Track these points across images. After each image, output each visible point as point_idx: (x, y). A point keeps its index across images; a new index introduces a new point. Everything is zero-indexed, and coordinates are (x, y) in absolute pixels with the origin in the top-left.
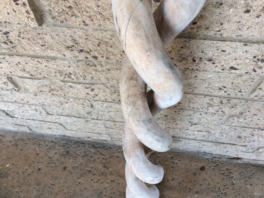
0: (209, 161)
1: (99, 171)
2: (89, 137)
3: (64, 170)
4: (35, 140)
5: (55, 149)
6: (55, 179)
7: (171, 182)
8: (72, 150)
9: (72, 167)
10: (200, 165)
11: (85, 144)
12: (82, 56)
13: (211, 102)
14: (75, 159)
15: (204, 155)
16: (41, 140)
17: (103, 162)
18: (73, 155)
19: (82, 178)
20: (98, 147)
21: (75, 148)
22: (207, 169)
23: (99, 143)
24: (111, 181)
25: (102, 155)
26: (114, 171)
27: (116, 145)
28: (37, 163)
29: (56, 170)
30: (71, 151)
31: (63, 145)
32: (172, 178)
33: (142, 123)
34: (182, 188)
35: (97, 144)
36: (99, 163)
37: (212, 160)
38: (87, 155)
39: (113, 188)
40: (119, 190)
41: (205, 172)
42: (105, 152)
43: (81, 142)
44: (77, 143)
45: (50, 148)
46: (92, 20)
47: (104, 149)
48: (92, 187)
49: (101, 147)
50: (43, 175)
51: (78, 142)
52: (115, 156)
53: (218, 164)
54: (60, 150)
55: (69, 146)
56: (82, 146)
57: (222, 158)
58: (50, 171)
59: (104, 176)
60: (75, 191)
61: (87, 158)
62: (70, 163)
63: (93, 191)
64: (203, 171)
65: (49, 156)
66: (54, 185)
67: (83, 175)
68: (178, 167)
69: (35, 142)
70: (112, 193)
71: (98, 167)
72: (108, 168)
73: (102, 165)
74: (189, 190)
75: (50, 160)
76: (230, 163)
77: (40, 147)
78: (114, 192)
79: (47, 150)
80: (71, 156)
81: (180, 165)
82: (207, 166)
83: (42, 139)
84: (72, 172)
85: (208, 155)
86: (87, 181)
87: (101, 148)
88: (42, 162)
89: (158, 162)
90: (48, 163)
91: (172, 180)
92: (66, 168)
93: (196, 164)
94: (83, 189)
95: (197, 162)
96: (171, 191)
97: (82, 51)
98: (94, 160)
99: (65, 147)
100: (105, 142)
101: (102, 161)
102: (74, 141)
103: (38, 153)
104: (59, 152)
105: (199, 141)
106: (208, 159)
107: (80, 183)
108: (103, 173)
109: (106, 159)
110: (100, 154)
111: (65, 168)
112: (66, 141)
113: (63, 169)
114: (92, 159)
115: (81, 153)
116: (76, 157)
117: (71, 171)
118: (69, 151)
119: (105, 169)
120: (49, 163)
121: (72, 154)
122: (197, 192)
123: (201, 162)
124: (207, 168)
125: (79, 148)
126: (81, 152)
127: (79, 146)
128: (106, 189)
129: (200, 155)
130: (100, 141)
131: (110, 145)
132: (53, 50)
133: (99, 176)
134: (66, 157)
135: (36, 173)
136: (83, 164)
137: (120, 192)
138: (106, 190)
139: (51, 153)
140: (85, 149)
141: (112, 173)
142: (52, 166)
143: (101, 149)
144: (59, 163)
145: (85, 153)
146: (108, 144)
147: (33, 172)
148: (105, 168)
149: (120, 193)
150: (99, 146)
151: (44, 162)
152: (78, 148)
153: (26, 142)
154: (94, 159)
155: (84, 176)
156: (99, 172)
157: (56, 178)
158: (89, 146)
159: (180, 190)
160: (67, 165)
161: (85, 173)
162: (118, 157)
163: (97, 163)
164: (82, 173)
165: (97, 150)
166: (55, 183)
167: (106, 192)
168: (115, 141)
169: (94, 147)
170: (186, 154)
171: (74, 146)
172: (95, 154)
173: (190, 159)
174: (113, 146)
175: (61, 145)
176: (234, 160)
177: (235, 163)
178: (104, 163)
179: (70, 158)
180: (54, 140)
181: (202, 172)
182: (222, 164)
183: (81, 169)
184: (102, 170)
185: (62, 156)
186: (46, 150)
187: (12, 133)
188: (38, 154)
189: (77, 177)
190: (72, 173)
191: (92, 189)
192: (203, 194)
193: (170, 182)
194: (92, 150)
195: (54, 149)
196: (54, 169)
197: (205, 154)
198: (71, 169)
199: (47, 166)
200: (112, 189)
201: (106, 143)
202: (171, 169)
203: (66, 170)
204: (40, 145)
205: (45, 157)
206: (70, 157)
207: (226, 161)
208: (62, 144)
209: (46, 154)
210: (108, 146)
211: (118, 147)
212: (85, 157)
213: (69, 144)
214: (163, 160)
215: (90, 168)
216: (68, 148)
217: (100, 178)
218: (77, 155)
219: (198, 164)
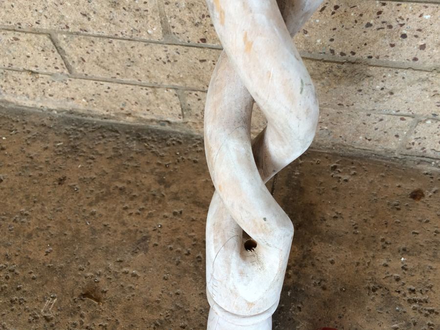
0: (432, 178)
1: (145, 191)
2: (129, 114)
3: (59, 184)
4: (3, 121)
5: (45, 140)
6: (32, 203)
7: (332, 224)
8: (87, 143)
9: (80, 179)
10: (411, 186)
11: (120, 132)
14: (90, 163)
15: (418, 164)
16: (17, 121)
17: (157, 170)
18: (86, 154)
19: (101, 203)
20: (149, 140)
21: (94, 139)
22: (430, 196)
24: (175, 214)
25: (157, 156)
26: (182, 192)
27: (192, 136)
29: (39, 183)
30: (82, 146)
31: (65, 133)
32: (335, 215)
34: (363, 239)
35: (148, 134)
36: (147, 173)
38: (121, 155)
39: (178, 229)
40: (193, 234)
41: (423, 202)
42: (165, 152)
43: (110, 128)
44: (100, 130)
45: (34, 138)
47: (163, 144)
48: (124, 224)
49: (156, 140)
50: (5, 193)
51: (102, 127)
52: (189, 159)
54: (56, 142)
55: (80, 135)
56: (111, 137)
58: (22, 186)
59: (156, 202)
60: (78, 231)
61: (118, 162)
62: (75, 170)
63: (123, 234)
64: (419, 199)
65: (29, 154)
66: (26, 215)
67: (105, 198)
68: (351, 189)
69: (3, 125)
70: (173, 241)
71: (143, 181)
72: (167, 185)
73: (153, 177)
74: (381, 244)
75: (28, 163)
77: (11, 135)
78: (179, 239)
79: (26, 140)
80: (80, 156)
81: (355, 185)
82: (430, 191)
83: (19, 120)
84: (78, 189)
85: (430, 163)
86: (114, 210)
87: (156, 143)
88: (9, 166)
89: (296, 175)
90: (23, 167)
91: (335, 217)
92: (65, 181)
93: (397, 185)
94: (98, 228)
95: (401, 179)
96: (331, 243)
98: (136, 167)
99: (71, 136)
100: (167, 128)
101: (155, 168)
102: (93, 125)
103: (4, 146)
104: (54, 146)
106: (431, 174)
107: (93, 214)
108: (154, 195)
109: (166, 165)
110: (151, 154)
111: (61, 181)
112: (73, 124)
113: (56, 183)
114: (133, 164)
115: (106, 150)
116: (93, 159)
117: (77, 186)
118: (78, 145)
119: (162, 187)
120: (26, 168)
121: (84, 152)
122: (404, 250)
123: (413, 181)
124: (428, 193)
125: (104, 140)
126: (106, 148)
127: (104, 137)
128: (159, 232)
129: (410, 164)
130: (154, 126)
131: (180, 136)
133: (143, 202)
134: (68, 157)
136: (107, 173)
137: (195, 240)
138: (159, 234)
139: (35, 149)
140: (118, 143)
141: (179, 195)
142: (31, 174)
143: (156, 145)
144: (49, 168)
145: (117, 152)
146: (174, 133)
148: (161, 185)
149: (195, 243)
150: (152, 138)
151: (15, 165)
152: (100, 139)
154: (136, 165)
155: (106, 200)
156: (144, 193)
157: (35, 200)
158: (128, 136)
159: (357, 243)
160: (68, 175)
161: (110, 193)
162: (195, 162)
163: (142, 173)
164: (102, 193)
165: (146, 146)
166: (32, 211)
167: (159, 237)
168: (191, 124)
169: (140, 139)
170: (371, 161)
171: (90, 135)
172: (139, 154)
173: (382, 172)
174: (187, 138)
175: (60, 134)
178: (160, 174)
179: (78, 160)
180: (46, 122)
181: (417, 202)
183: (101, 183)
184: (152, 189)
185: (60, 155)
186: (24, 141)
188: (3, 149)
189: (90, 200)
190: (79, 191)
191: (121, 229)
192: (422, 255)
193: (328, 222)
194: (134, 145)
195: (42, 141)
196: (36, 181)
197: (421, 161)
198: (76, 183)
199: (20, 175)
200: (176, 231)
202: (333, 193)
203: (63, 186)
204: (12, 131)
205: (19, 156)
206: (78, 158)
208: (64, 131)
209: (23, 148)
210: (175, 138)
211: (199, 142)
212: (116, 158)
213: (81, 131)
214: (311, 171)
215: (124, 182)
216: (78, 138)
217: (146, 205)
218: (98, 154)
219: (403, 185)
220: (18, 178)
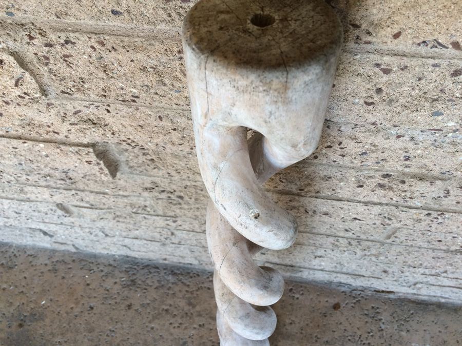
0: (346, 294)
1: (181, 311)
2: (165, 259)
3: (129, 309)
4: (83, 263)
6: (115, 323)
8: (140, 278)
9: (141, 305)
10: (333, 301)
11: (160, 268)
12: (164, 195)
13: (336, 243)
14: (145, 293)
15: (338, 286)
16: (93, 263)
17: (187, 296)
18: (141, 286)
19: (156, 321)
20: (179, 274)
21: (144, 274)
22: (344, 307)
23: (180, 268)
24: (200, 325)
25: (185, 285)
27: (206, 271)
28: (88, 299)
29: (116, 308)
30: (138, 280)
31: (125, 271)
32: (290, 321)
33: (239, 320)
34: (305, 336)
35: (178, 269)
36: (180, 298)
37: (350, 294)
38: (163, 286)
39: (203, 336)
40: (211, 338)
41: (339, 311)
42: (190, 282)
43: (154, 266)
44: (147, 268)
45: (106, 275)
46: (179, 173)
47: (188, 276)
48: (172, 334)
49: (183, 273)
50: (97, 317)
51: (148, 266)
52: (205, 287)
53: (359, 300)
54: (121, 278)
55: (135, 272)
56: (155, 272)
57: (365, 291)
58: (107, 311)
59: (188, 318)
60: (146, 341)
61: (162, 291)
62: (137, 298)
63: (172, 341)
64: (337, 310)
65: (106, 288)
66: (113, 331)
67: (158, 317)
68: (300, 304)
69: (84, 266)
70: (201, 344)
71: (179, 303)
72: (194, 306)
73: (185, 301)
74: (315, 339)
75: (106, 294)
76: (377, 299)
77: (91, 273)
78: (204, 343)
79: (102, 277)
80: (138, 287)
81: (303, 302)
82: (344, 303)
83: (93, 261)
84: (140, 312)
85: (344, 286)
86: (164, 325)
88: (95, 297)
90: (104, 297)
91: (291, 323)
92: (132, 307)
93: (326, 300)
94: (157, 337)
95: (328, 296)
96: (288, 340)
97: (163, 191)
98: (174, 294)
99: (130, 273)
100: (189, 266)
101: (185, 295)
102: (142, 264)
103: (88, 282)
104: (120, 281)
105: (329, 273)
106: (345, 292)
107: (152, 328)
108: (187, 313)
109: (191, 292)
110: (182, 284)
111: (129, 306)
112: (130, 264)
113: (127, 308)
114: (171, 292)
115: (153, 282)
116: (146, 289)
117: (139, 310)
118: (135, 279)
119: (191, 307)
120: (106, 298)
121: (140, 285)
122: (327, 342)
123: (335, 297)
124: (342, 305)
125: (150, 276)
126: (153, 280)
127: (151, 273)
128: (192, 338)
129: (333, 286)
130: (181, 265)
131: (198, 271)
132: (126, 191)
133: (181, 318)
134: (131, 289)
135: (86, 314)
136: (156, 300)
137: (213, 342)
138: (193, 340)
139: (109, 283)
140: (160, 277)
141: (202, 313)
142: (110, 302)
143: (183, 277)
144: (120, 298)
145: (160, 283)
146: (193, 268)
147: (82, 312)
149: (213, 344)
150: (181, 272)
151: (99, 296)
152: (148, 275)
153: (70, 266)
154: (173, 292)
155: (158, 319)
156: (181, 313)
157: (117, 320)
158: (165, 271)
159: (302, 339)
160: (133, 302)
161: (160, 314)
162: (208, 288)
163: (178, 298)
164: (155, 313)
165: (177, 279)
166: (116, 329)
167: (193, 341)
168: (205, 265)
169: (173, 273)
170: (312, 285)
171: (142, 272)
172: (174, 285)
173: (318, 292)
174: (202, 272)
175: (122, 271)
176: (383, 294)
177: (385, 298)
178: (189, 298)
179: (136, 291)
180: (112, 263)
181: (336, 311)
182: (366, 299)
183: (153, 307)
184: (185, 309)
185: (125, 287)
186: (100, 278)
187: (48, 251)
188: (88, 285)
189: (149, 319)
191: (170, 338)
193: (287, 327)
194: (170, 278)
195: (112, 277)
196: (114, 307)
197: (340, 285)
198: (139, 308)
199: (103, 303)
200: (201, 337)
201: (191, 268)
202: (290, 308)
203: (131, 310)
204: (90, 270)
205: (100, 289)
206: (137, 289)
207: (372, 296)
208: (124, 269)
209: (100, 283)
210: (195, 272)
211: (210, 274)
212: (160, 288)
213: (135, 269)
215: (167, 305)
216: (134, 274)
217: (182, 320)
218: (148, 285)
219: (329, 300)
220: (103, 306)
